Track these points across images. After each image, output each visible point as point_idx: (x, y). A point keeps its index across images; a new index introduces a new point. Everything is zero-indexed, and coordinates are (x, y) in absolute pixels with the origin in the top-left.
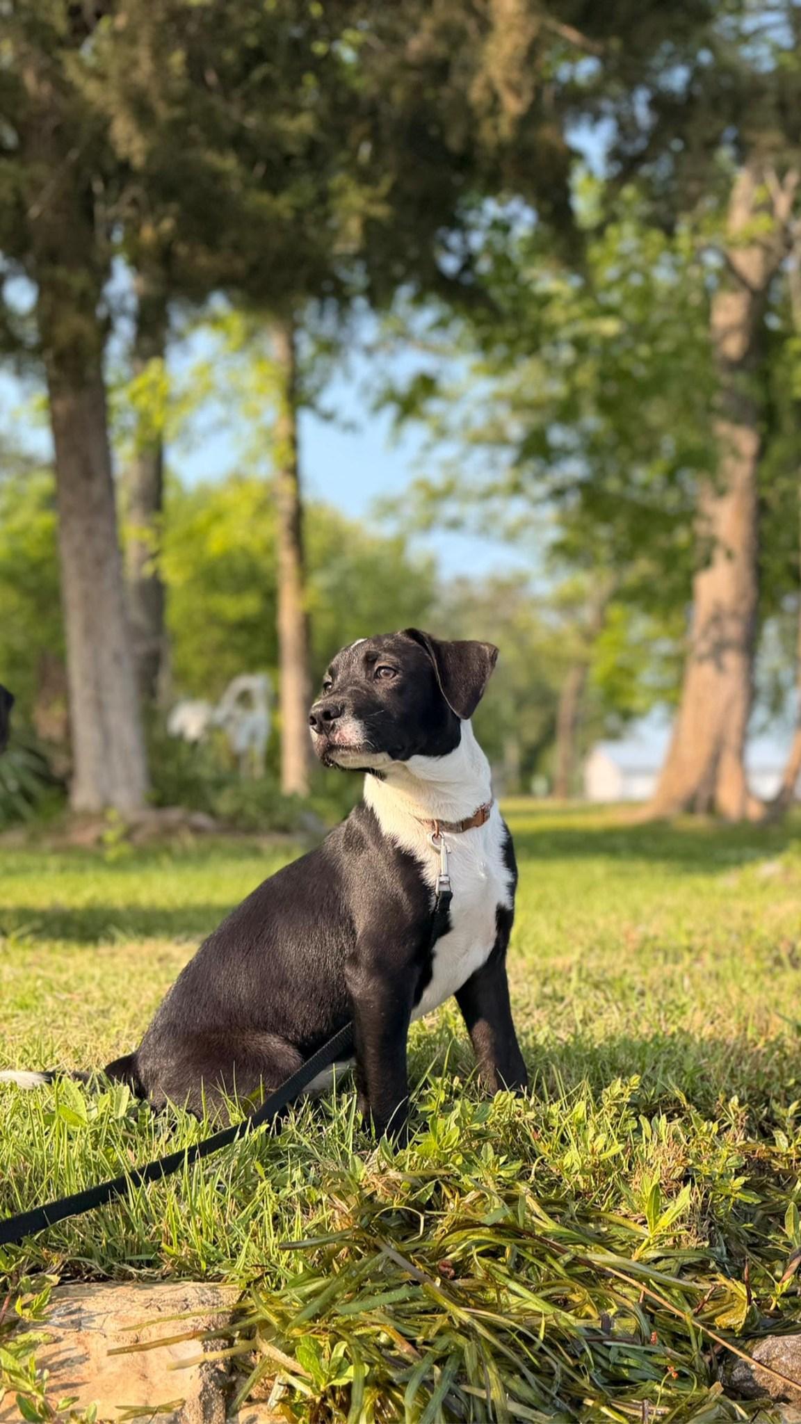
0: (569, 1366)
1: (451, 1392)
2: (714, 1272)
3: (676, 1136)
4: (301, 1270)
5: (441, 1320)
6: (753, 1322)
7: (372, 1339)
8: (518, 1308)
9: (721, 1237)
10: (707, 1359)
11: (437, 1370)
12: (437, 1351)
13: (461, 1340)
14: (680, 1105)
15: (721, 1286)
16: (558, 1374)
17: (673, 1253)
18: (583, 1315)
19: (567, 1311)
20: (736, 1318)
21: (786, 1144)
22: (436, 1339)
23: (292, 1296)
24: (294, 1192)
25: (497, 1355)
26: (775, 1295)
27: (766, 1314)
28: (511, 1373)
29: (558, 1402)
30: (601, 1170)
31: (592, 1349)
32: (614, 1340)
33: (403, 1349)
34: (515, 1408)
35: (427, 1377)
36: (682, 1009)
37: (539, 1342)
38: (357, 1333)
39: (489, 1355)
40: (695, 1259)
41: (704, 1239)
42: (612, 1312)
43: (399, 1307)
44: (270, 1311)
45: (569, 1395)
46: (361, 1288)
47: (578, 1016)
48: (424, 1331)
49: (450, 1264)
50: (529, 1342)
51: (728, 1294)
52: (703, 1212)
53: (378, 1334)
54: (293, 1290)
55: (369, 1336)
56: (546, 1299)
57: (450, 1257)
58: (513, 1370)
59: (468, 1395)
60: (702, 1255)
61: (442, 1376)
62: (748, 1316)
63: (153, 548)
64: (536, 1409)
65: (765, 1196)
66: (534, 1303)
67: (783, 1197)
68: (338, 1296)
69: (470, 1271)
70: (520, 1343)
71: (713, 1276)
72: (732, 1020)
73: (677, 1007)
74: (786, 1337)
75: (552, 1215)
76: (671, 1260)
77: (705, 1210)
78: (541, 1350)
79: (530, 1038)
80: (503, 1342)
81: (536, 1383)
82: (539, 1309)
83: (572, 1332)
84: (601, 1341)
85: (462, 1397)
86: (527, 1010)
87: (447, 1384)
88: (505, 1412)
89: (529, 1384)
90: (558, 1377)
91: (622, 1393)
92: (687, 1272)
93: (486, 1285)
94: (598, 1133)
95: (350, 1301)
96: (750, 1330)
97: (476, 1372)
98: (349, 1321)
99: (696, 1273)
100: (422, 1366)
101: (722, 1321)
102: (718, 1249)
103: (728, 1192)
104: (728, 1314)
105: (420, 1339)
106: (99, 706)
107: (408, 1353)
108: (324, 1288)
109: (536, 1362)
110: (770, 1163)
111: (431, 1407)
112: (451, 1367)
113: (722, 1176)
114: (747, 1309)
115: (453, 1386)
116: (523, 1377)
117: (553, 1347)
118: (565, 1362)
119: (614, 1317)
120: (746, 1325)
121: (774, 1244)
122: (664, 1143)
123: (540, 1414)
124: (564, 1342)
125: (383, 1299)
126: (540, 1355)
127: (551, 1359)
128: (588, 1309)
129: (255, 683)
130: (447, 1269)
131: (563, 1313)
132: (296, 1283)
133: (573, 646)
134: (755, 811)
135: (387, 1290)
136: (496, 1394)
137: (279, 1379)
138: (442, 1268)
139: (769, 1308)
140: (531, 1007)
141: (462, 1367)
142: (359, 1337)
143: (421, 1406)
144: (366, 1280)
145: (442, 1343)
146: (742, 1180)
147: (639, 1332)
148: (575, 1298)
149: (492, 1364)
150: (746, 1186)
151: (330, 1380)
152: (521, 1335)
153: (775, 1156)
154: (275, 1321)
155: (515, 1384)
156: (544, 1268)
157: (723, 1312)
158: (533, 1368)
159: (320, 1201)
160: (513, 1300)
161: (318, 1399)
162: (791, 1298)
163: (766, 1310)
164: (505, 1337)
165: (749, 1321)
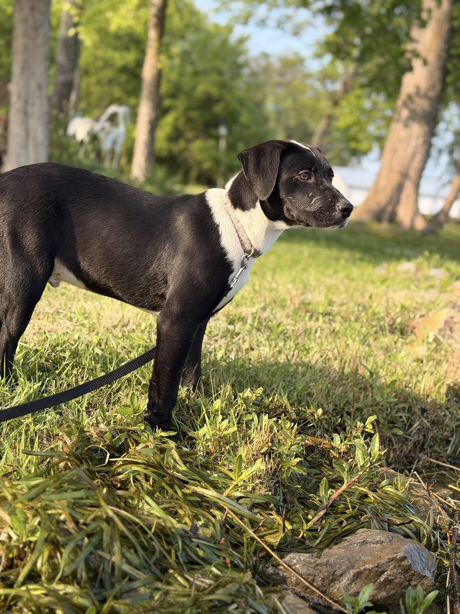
0: (165, 550)
1: (91, 553)
2: (272, 510)
3: (271, 428)
4: (33, 471)
5: (97, 512)
6: (285, 542)
7: (57, 517)
8: (148, 512)
9: (281, 490)
10: (255, 559)
11: (86, 540)
12: (89, 529)
13: (104, 525)
14: (286, 409)
15: (273, 519)
16: (158, 552)
17: (250, 495)
18: (183, 522)
19: (175, 518)
20: (275, 539)
21: (339, 442)
22: (91, 522)
23: (23, 486)
24: (45, 427)
25: (123, 537)
26: (303, 530)
27: (296, 539)
28: (130, 548)
29: (153, 568)
30: (223, 441)
31: (183, 542)
32: (197, 538)
33: (70, 526)
34: (126, 568)
35: (80, 543)
36: (308, 350)
37: (151, 533)
38: (50, 512)
39: (117, 536)
40: (262, 501)
41: (270, 490)
42: (200, 523)
43: (77, 501)
44: (8, 492)
45: (160, 565)
46: (61, 487)
47: (246, 346)
48: (85, 516)
49: (119, 481)
50: (145, 532)
51: (276, 524)
52: (274, 475)
53: (60, 514)
54: (25, 482)
55: (55, 515)
56: (165, 509)
57: (120, 477)
58: (131, 546)
59: (101, 557)
60: (266, 499)
61: (88, 544)
62: (282, 539)
63: (76, 19)
64: (139, 570)
65: (320, 470)
66: (157, 511)
67: (331, 473)
68: (47, 489)
69: (128, 487)
70: (139, 532)
71: (270, 512)
72: (337, 362)
73: (305, 349)
74: (302, 554)
75: (185, 463)
76: (248, 499)
77: (274, 474)
78: (151, 538)
79: (212, 355)
80: (130, 530)
81: (143, 556)
82: (158, 515)
83: (173, 530)
84: (190, 538)
85: (97, 558)
86: (216, 338)
87: (90, 548)
88: (120, 569)
89: (138, 556)
90: (157, 554)
91: (194, 569)
92: (256, 507)
93: (134, 496)
94: (223, 420)
95: (53, 493)
96: (282, 547)
97: (108, 545)
98: (46, 505)
99: (260, 509)
100: (78, 537)
101: (269, 539)
102: (278, 498)
103: (290, 466)
104: (272, 536)
105: (82, 521)
106: (26, 114)
107: (73, 528)
108: (41, 483)
109: (146, 543)
110: (329, 451)
111: (78, 559)
112: (94, 540)
113: (287, 455)
114: (282, 535)
115: (94, 550)
116: (136, 551)
117: (159, 537)
118: (163, 547)
119: (201, 526)
120: (280, 544)
121: (313, 500)
122: (263, 431)
123: (140, 573)
124: (167, 535)
125: (71, 495)
126: (150, 540)
127: (156, 544)
128: (187, 520)
129: (121, 110)
130: (117, 483)
131: (171, 518)
132: (27, 479)
133: (325, 105)
134: (420, 225)
135: (75, 490)
136: (116, 558)
137: (5, 530)
138: (114, 482)
139: (298, 536)
140: (219, 336)
141: (101, 540)
142: (50, 515)
143: (73, 558)
144: (65, 483)
145: (93, 525)
146: (298, 460)
147: (213, 537)
148: (181, 512)
149: (118, 542)
150: (300, 464)
151: (28, 537)
152: (141, 528)
153: (333, 448)
154: (10, 497)
155: (131, 555)
156: (170, 491)
157: (270, 534)
158: (144, 548)
159: (58, 435)
160: (146, 507)
161: (21, 546)
162: (313, 532)
163: (296, 537)
164: (130, 527)
165: (283, 541)
